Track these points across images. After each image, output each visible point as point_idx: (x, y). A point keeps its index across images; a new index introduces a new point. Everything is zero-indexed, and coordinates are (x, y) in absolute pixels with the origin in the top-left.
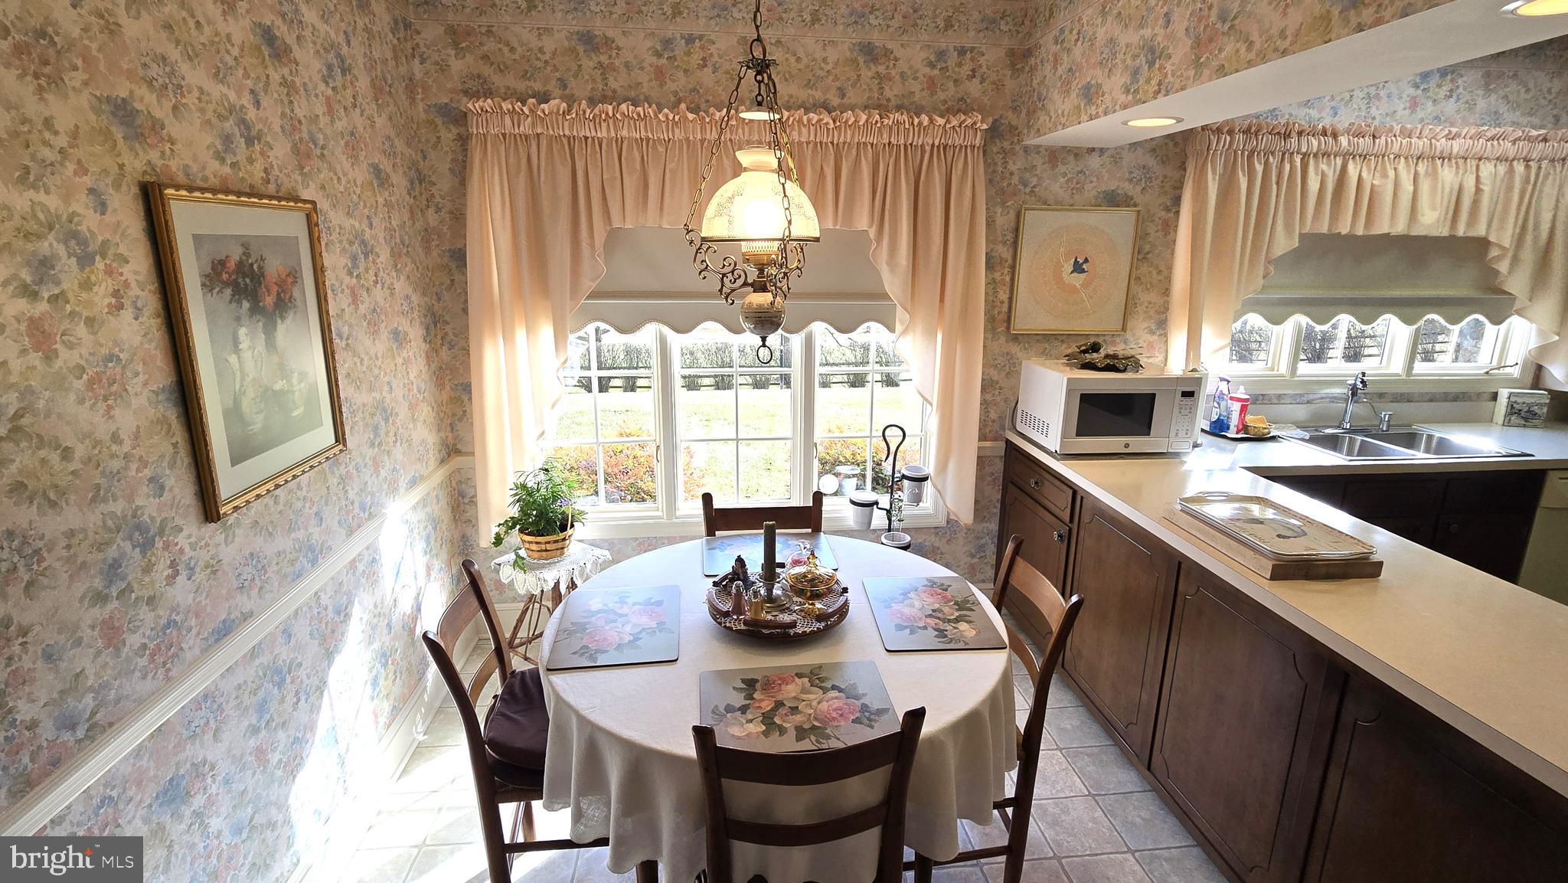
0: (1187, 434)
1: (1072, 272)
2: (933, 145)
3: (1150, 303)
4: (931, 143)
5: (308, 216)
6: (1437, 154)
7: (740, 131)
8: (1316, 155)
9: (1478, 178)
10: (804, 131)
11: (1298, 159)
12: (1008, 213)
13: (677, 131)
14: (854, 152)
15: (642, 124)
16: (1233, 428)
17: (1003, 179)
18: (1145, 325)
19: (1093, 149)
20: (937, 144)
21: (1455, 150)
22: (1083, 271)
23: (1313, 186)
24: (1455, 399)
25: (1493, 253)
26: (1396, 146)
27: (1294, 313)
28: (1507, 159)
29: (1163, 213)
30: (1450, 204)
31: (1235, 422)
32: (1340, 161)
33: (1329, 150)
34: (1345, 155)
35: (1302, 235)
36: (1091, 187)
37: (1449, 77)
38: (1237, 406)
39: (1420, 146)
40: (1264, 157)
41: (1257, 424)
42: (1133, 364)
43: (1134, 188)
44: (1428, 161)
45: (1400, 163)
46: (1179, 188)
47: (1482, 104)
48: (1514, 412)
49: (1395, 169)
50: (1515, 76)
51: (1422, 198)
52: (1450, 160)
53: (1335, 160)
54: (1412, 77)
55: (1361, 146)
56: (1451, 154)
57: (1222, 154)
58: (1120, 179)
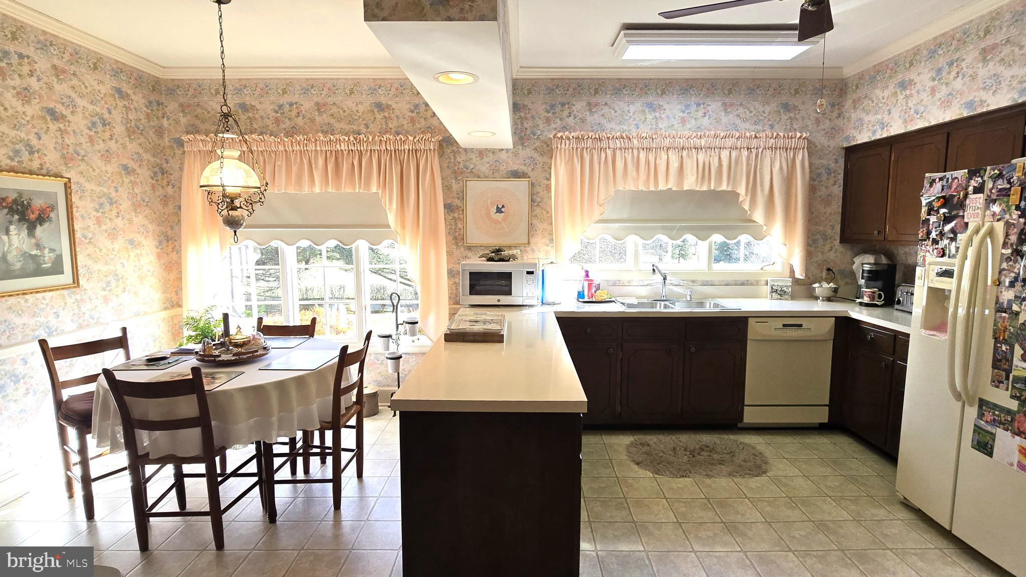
0: (532, 295)
1: (496, 213)
2: (409, 150)
3: (544, 229)
4: (408, 148)
5: (65, 184)
6: (692, 146)
7: (310, 145)
8: (620, 149)
9: (720, 158)
10: (342, 144)
11: (609, 152)
12: (459, 183)
13: (280, 146)
14: (368, 153)
15: (263, 143)
16: (586, 296)
17: (455, 165)
18: (543, 241)
19: (502, 150)
20: (411, 149)
21: (703, 144)
22: (502, 212)
23: (620, 164)
24: (743, 284)
25: (741, 199)
26: (667, 142)
27: (630, 234)
28: (737, 148)
29: (546, 181)
30: (704, 173)
31: (586, 293)
32: (635, 152)
33: (627, 146)
34: (638, 148)
35: (617, 192)
36: (503, 168)
37: (702, 106)
38: (586, 284)
39: (682, 143)
40: (590, 151)
41: (601, 295)
42: (514, 257)
43: (527, 168)
44: (688, 150)
45: (670, 152)
46: (550, 168)
47: (724, 119)
48: (773, 291)
49: (668, 155)
50: (741, 104)
51: (686, 170)
52: (701, 149)
53: (632, 151)
54: (679, 107)
55: (646, 144)
56: (701, 146)
57: (565, 150)
58: (519, 164)
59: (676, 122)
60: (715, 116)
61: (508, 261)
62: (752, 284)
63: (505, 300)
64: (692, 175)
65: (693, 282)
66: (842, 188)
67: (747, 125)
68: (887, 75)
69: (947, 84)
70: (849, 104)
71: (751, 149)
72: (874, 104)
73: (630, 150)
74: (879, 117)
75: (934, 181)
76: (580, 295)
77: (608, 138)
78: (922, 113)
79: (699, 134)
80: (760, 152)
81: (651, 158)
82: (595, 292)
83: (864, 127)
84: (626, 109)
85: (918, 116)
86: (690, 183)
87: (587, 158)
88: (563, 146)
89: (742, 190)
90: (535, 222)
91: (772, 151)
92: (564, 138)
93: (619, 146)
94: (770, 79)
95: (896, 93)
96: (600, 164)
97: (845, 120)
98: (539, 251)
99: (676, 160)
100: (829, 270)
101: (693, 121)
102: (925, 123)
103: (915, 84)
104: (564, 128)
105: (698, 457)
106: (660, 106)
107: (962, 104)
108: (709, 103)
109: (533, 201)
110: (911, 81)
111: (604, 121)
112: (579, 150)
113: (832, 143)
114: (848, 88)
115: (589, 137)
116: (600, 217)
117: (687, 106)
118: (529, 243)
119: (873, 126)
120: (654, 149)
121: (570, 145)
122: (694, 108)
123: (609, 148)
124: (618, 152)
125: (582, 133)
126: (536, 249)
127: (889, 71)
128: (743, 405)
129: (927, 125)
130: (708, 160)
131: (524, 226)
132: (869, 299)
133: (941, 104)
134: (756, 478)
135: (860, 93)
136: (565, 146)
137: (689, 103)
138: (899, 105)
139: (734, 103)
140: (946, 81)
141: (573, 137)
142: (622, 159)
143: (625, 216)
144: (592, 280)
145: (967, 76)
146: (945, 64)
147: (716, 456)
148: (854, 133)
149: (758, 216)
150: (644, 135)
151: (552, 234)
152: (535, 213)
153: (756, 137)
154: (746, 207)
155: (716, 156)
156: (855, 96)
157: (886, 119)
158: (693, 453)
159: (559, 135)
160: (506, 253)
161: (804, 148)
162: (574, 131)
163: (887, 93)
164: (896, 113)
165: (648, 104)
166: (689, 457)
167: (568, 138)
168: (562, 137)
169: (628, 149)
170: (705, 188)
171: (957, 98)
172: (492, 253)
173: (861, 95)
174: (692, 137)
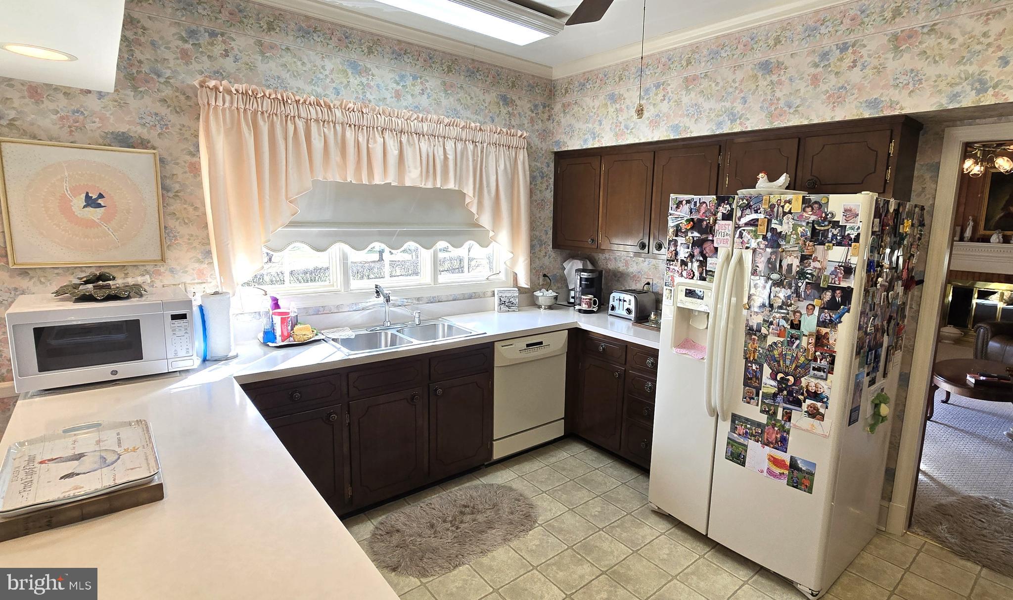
0: (188, 352)
1: (85, 207)
3: (192, 235)
6: (413, 131)
9: (444, 148)
11: (300, 124)
16: (279, 339)
18: (191, 255)
19: (89, 92)
21: (425, 129)
22: (99, 206)
23: (317, 144)
24: (470, 297)
25: (468, 200)
26: (382, 121)
27: (335, 242)
28: (461, 140)
29: (188, 158)
30: (429, 167)
31: (278, 332)
32: (339, 128)
33: (327, 118)
34: (342, 124)
35: (315, 182)
36: (93, 126)
37: (419, 80)
38: (277, 320)
39: (400, 125)
40: (269, 117)
41: (302, 332)
42: (136, 291)
43: (149, 133)
44: (408, 135)
45: (387, 134)
46: (197, 136)
47: (444, 102)
48: (502, 303)
49: (384, 138)
50: (461, 87)
51: (408, 160)
52: (423, 135)
53: (334, 127)
54: (392, 75)
55: (354, 118)
56: (423, 132)
57: (224, 110)
58: (129, 123)
59: (389, 96)
60: (435, 96)
61: (128, 297)
62: (479, 297)
63: (126, 368)
64: (416, 168)
65: (418, 299)
66: (553, 193)
67: (468, 114)
68: (597, 85)
69: (654, 104)
70: (558, 107)
71: (475, 142)
72: (584, 113)
73: (332, 125)
74: (590, 126)
75: (681, 202)
76: (269, 336)
77: (297, 102)
78: (632, 129)
79: (421, 116)
80: (485, 147)
81: (362, 139)
82: (292, 329)
83: (575, 134)
84: (319, 62)
85: (629, 131)
86: (413, 177)
87: (264, 128)
88: (220, 102)
89: (469, 190)
90: (172, 223)
91: (496, 147)
92: (221, 89)
93: (314, 116)
94: (489, 64)
95: (606, 104)
96: (286, 139)
97: (555, 124)
98: (186, 272)
99: (394, 146)
100: (545, 276)
101: (409, 97)
102: (635, 139)
103: (624, 99)
104: (218, 74)
105: (462, 526)
106: (367, 70)
107: (668, 127)
108: (427, 78)
109: (165, 188)
110: (621, 95)
111: (285, 75)
112: (249, 113)
113: (544, 146)
114: (556, 91)
115: (265, 95)
116: (292, 218)
117: (402, 77)
118: (163, 260)
119: (584, 134)
120: (365, 128)
121: (232, 103)
122: (409, 81)
123: (299, 117)
124: (314, 127)
125: (254, 87)
126: (178, 268)
127: (598, 81)
128: (491, 439)
129: (637, 141)
130: (432, 149)
131: (151, 229)
132: (587, 306)
133: (650, 123)
134: (531, 532)
135: (567, 99)
136: (224, 103)
137: (403, 73)
138: (610, 117)
139: (455, 85)
140: (654, 102)
141: (237, 91)
142: (320, 135)
143: (327, 215)
144: (287, 313)
145: (672, 101)
146: (652, 86)
147: (480, 518)
148: (563, 138)
149: (485, 220)
150: (351, 105)
151: (209, 244)
152: (171, 209)
153: (481, 129)
154: (474, 210)
155: (441, 146)
156: (565, 100)
157: (597, 129)
158: (455, 523)
159: (212, 83)
160: (119, 282)
161: (523, 148)
162: (237, 81)
163: (597, 103)
164: (607, 124)
165: (351, 63)
166: (453, 531)
167: (229, 92)
168: (216, 89)
169: (328, 122)
170: (429, 185)
171: (664, 121)
172: (87, 282)
173: (571, 101)
174: (412, 119)
